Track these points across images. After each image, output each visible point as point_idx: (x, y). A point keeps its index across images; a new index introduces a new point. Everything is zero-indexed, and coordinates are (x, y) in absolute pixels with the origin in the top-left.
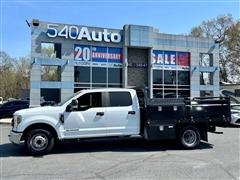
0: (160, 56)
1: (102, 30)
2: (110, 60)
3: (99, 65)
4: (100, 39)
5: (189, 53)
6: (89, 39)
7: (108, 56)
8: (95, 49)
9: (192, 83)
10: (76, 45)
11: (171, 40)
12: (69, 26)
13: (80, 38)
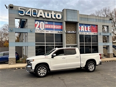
0: (82, 27)
1: (51, 11)
2: (56, 29)
3: (50, 32)
4: (50, 17)
5: (97, 25)
6: (44, 17)
7: (54, 27)
8: (47, 23)
9: (99, 41)
10: (36, 20)
11: (88, 18)
12: (32, 9)
13: (38, 16)
